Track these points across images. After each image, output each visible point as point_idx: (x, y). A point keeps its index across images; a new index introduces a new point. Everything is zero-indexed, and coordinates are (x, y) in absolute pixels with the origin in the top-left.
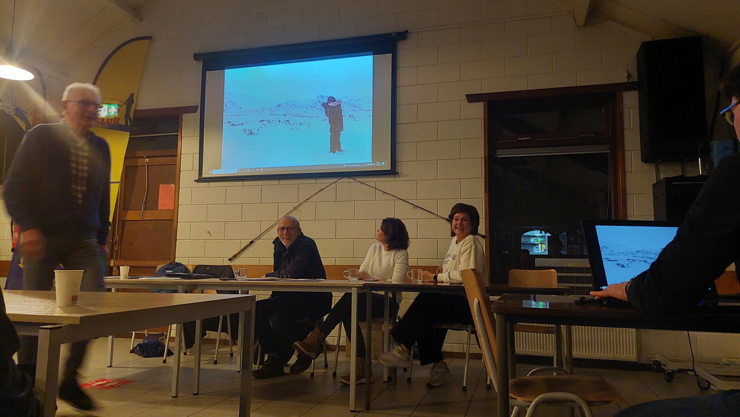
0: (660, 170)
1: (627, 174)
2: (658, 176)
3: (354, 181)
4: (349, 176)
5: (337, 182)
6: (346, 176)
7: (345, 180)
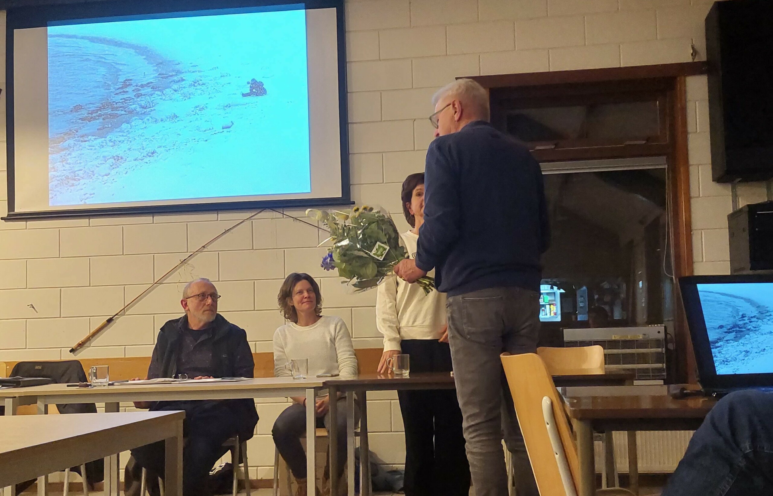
0: (739, 193)
1: (693, 201)
2: (735, 201)
3: (281, 215)
4: (273, 207)
5: (253, 218)
6: (269, 208)
7: (267, 214)
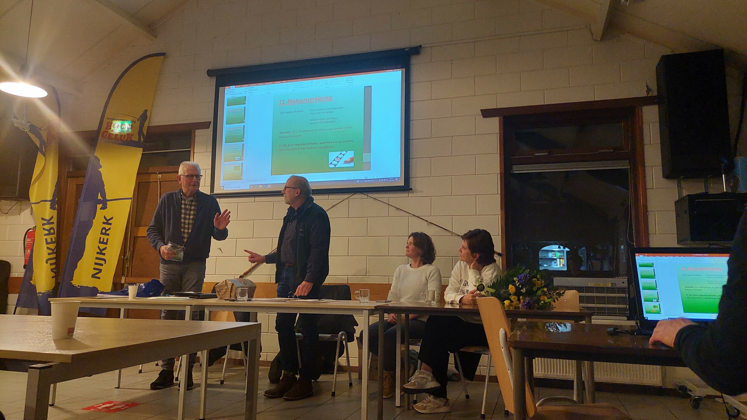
0: (682, 186)
1: (648, 191)
2: (680, 193)
3: (366, 197)
4: (362, 192)
5: (350, 198)
6: (359, 192)
7: (358, 196)
